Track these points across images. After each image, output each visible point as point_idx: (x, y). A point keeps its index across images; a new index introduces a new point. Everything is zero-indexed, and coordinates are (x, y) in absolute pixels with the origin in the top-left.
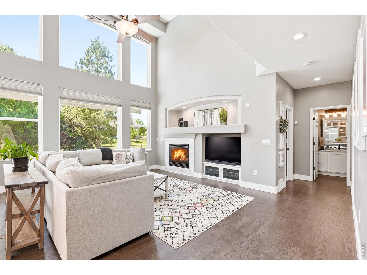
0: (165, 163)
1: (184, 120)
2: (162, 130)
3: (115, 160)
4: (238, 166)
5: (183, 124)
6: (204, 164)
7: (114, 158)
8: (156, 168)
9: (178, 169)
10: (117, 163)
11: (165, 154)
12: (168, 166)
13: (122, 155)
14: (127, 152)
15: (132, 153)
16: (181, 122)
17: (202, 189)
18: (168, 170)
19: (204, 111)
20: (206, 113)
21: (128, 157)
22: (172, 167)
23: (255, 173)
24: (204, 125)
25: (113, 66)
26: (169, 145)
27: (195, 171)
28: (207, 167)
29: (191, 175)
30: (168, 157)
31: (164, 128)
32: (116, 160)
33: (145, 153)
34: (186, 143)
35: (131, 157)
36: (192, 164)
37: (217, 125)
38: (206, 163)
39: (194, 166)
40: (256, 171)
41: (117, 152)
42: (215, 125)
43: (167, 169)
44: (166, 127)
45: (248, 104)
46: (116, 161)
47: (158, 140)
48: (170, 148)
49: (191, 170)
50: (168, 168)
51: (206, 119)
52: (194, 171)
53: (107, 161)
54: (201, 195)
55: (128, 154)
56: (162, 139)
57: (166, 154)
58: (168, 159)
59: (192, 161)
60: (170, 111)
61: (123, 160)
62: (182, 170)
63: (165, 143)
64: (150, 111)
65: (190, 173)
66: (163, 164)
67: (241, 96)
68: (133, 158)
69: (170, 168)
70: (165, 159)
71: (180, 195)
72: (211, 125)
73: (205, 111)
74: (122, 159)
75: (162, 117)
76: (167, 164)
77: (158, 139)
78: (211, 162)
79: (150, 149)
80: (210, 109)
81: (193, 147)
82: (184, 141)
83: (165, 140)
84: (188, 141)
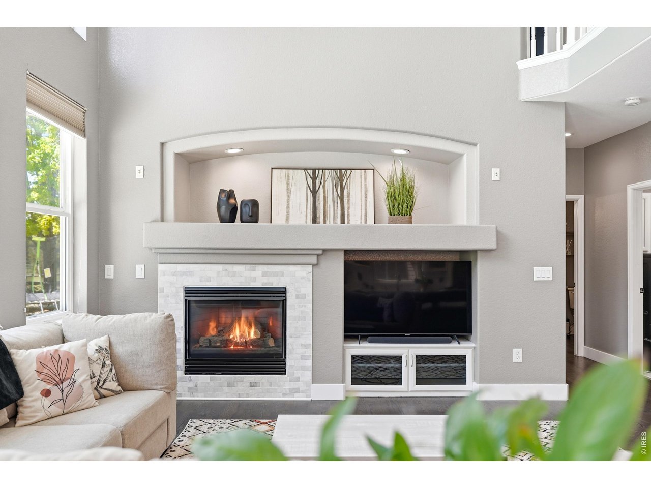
3: (38, 394)
4: (464, 344)
5: (239, 211)
6: (347, 350)
9: (229, 385)
10: (55, 410)
12: (181, 379)
13: (70, 360)
15: (108, 344)
16: (232, 202)
19: (311, 172)
20: (318, 181)
21: (96, 369)
22: (202, 378)
23: (517, 355)
24: (315, 221)
26: (182, 292)
27: (314, 381)
28: (356, 359)
29: (296, 395)
31: (155, 221)
32: (47, 393)
34: (275, 282)
36: (302, 357)
37: (366, 222)
38: (356, 344)
39: (309, 363)
40: (520, 350)
41: (35, 351)
42: (358, 223)
44: (163, 218)
45: (498, 170)
46: (47, 401)
47: (110, 274)
48: (188, 305)
49: (298, 379)
51: (322, 199)
52: (311, 381)
55: (91, 350)
56: (139, 266)
59: (302, 345)
61: (86, 387)
62: (252, 385)
63: (160, 286)
64: (84, 141)
65: (291, 390)
67: (475, 145)
68: (114, 370)
69: (191, 385)
72: (343, 221)
73: (314, 173)
75: (139, 176)
77: (110, 267)
78: (371, 342)
80: (333, 169)
81: (305, 294)
82: (264, 274)
83: (159, 273)
84: (282, 275)
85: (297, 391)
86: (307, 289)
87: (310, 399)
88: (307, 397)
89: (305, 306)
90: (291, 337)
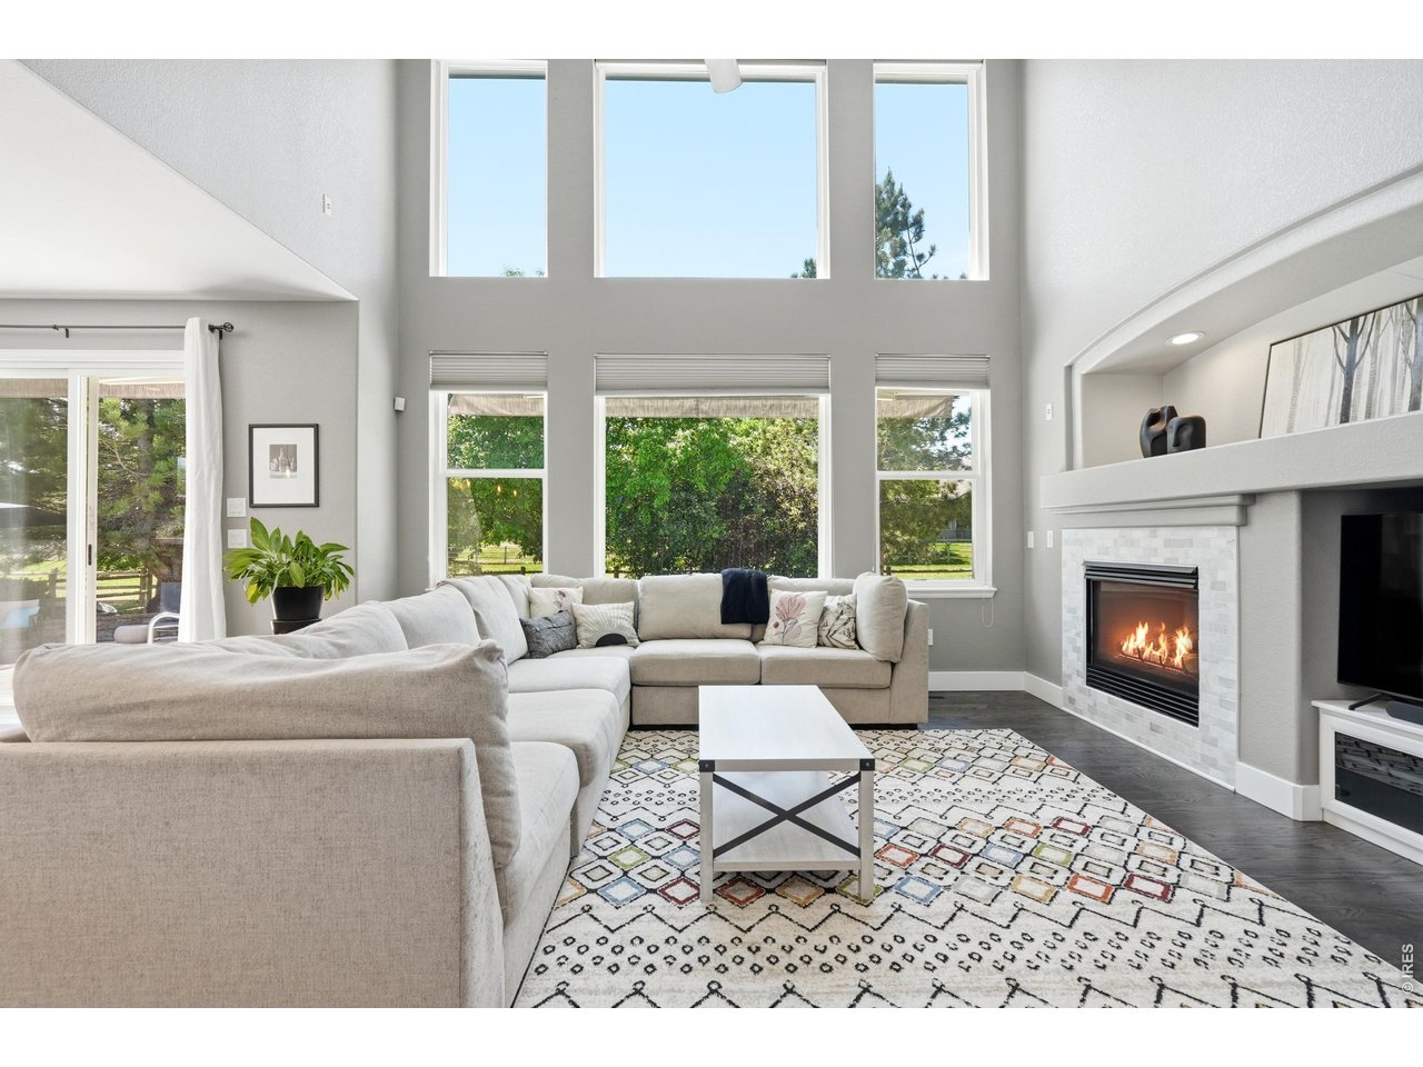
0: (1065, 669)
1: (1184, 413)
2: (1051, 485)
3: (773, 625)
5: (1171, 437)
6: (1324, 719)
7: (773, 618)
8: (1021, 687)
9: (1128, 717)
10: (778, 639)
11: (1064, 618)
12: (1081, 690)
13: (801, 605)
14: (825, 592)
15: (852, 601)
16: (1158, 428)
17: (1210, 921)
18: (1081, 712)
19: (1346, 326)
20: (1362, 340)
21: (830, 619)
22: (1102, 696)
25: (927, 255)
26: (1082, 571)
27: (1241, 756)
29: (1212, 770)
30: (1078, 635)
31: (1062, 471)
32: (778, 626)
33: (910, 606)
34: (1182, 560)
35: (845, 617)
36: (1223, 703)
38: (1341, 708)
39: (1232, 718)
41: (785, 593)
43: (1072, 701)
44: (1070, 466)
46: (776, 631)
47: (1031, 544)
48: (1092, 587)
49: (1214, 743)
50: (1078, 696)
52: (1235, 754)
53: (744, 629)
54: (1140, 977)
55: (832, 602)
56: (1050, 533)
57: (1066, 616)
58: (1076, 649)
59: (1221, 678)
60: (1090, 377)
61: (805, 629)
62: (1154, 728)
63: (1064, 559)
64: (987, 393)
65: (1204, 757)
66: (1054, 675)
68: (850, 625)
69: (1090, 702)
70: (1066, 646)
71: (979, 908)
73: (1354, 326)
74: (800, 622)
76: (1075, 676)
77: (1031, 535)
79: (986, 588)
80: (1400, 303)
81: (1225, 583)
82: (1168, 544)
83: (1063, 542)
84: (1191, 545)
85: (1213, 764)
86: (1229, 573)
87: (1232, 788)
88: (1228, 781)
89: (1225, 606)
90: (1205, 660)
